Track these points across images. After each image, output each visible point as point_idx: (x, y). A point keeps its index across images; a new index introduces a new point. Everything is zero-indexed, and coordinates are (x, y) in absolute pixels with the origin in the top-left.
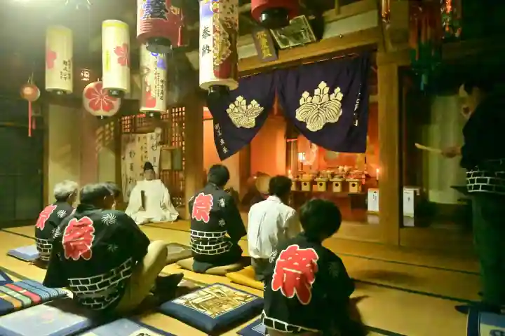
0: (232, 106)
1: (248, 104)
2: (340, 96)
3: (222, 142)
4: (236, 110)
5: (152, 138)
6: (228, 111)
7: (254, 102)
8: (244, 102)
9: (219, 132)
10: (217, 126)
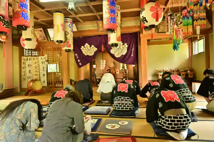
0: (83, 47)
1: (90, 46)
2: (127, 46)
3: (79, 61)
4: (85, 48)
5: (41, 58)
6: (81, 49)
7: (93, 46)
8: (89, 46)
9: (77, 57)
10: (76, 55)
